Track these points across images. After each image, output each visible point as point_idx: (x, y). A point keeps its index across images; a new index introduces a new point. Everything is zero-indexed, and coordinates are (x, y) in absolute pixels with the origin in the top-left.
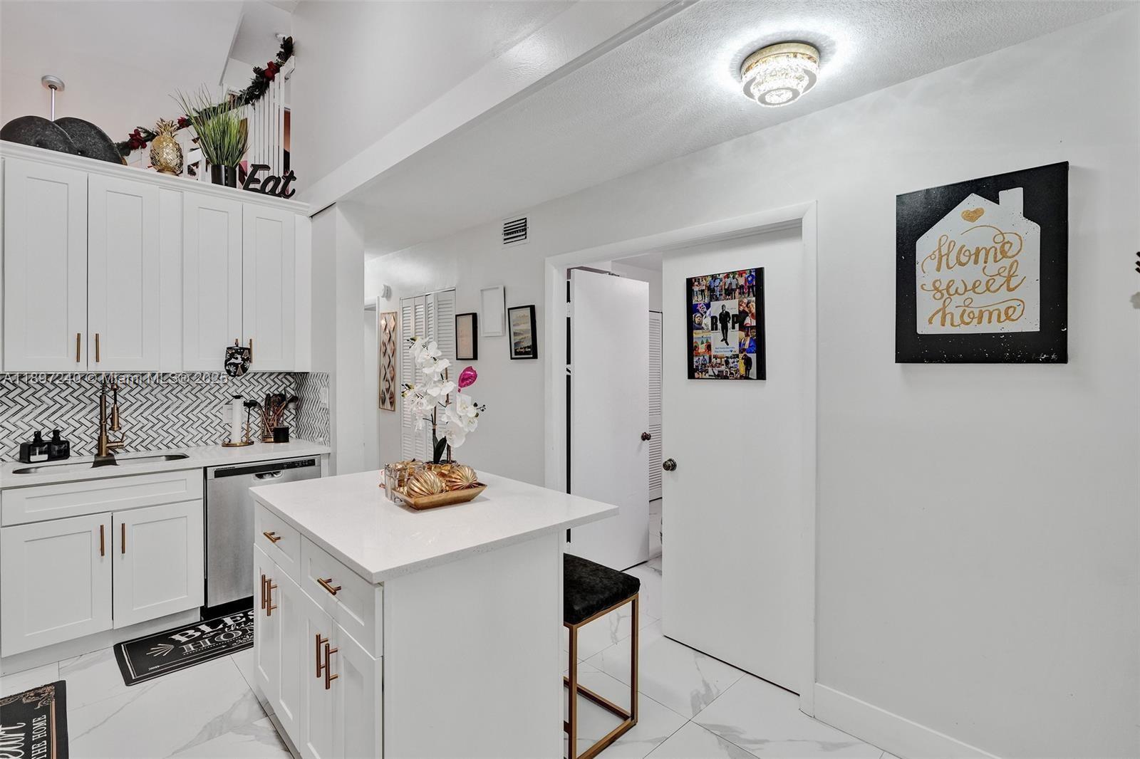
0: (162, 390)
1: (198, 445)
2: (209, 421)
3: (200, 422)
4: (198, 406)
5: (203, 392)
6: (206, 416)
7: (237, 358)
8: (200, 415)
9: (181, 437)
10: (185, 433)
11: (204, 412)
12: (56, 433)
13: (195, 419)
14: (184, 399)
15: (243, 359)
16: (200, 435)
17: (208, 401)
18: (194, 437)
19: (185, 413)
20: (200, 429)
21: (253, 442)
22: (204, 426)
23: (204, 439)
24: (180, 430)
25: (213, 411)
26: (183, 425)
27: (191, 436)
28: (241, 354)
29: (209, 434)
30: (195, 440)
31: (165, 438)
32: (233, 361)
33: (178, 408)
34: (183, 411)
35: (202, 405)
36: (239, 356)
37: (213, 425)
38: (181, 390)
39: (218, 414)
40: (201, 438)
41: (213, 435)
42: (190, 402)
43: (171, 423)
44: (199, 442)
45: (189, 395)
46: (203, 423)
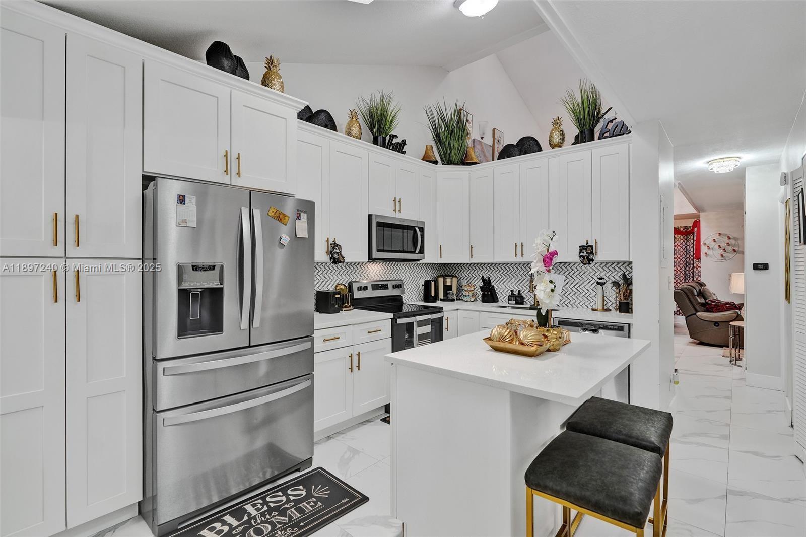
0: (564, 273)
1: (583, 307)
2: (589, 293)
3: (584, 293)
4: (583, 283)
5: (585, 274)
6: (587, 290)
7: (583, 253)
8: (584, 289)
9: (574, 301)
10: (576, 299)
11: (586, 287)
12: (519, 291)
13: (581, 291)
14: (576, 278)
15: (587, 253)
16: (584, 302)
17: (589, 280)
18: (581, 302)
19: (576, 287)
20: (584, 297)
21: (610, 310)
22: (586, 296)
23: (586, 304)
24: (573, 297)
25: (592, 287)
26: (575, 294)
27: (579, 301)
28: (586, 249)
29: (589, 302)
30: (581, 304)
31: (566, 301)
32: (582, 254)
33: (572, 283)
34: (575, 285)
35: (585, 283)
36: (585, 251)
37: (591, 296)
38: (574, 273)
39: (594, 289)
40: (585, 303)
41: (591, 302)
42: (578, 280)
43: (569, 292)
44: (584, 305)
45: (578, 276)
46: (585, 294)
